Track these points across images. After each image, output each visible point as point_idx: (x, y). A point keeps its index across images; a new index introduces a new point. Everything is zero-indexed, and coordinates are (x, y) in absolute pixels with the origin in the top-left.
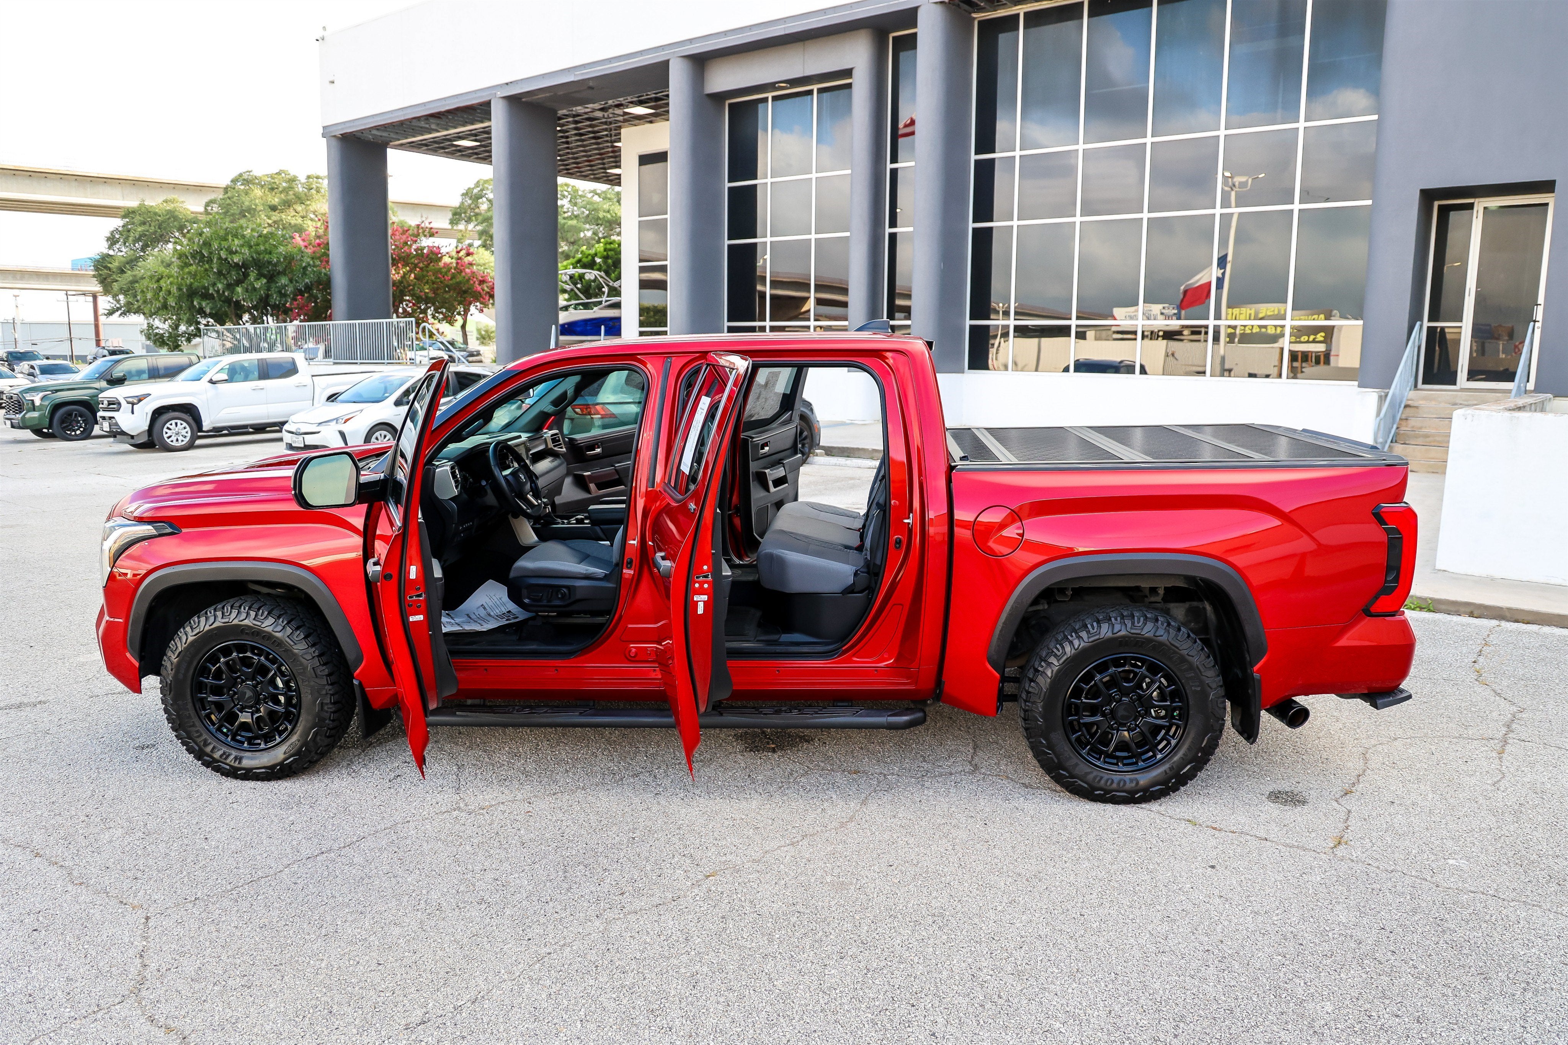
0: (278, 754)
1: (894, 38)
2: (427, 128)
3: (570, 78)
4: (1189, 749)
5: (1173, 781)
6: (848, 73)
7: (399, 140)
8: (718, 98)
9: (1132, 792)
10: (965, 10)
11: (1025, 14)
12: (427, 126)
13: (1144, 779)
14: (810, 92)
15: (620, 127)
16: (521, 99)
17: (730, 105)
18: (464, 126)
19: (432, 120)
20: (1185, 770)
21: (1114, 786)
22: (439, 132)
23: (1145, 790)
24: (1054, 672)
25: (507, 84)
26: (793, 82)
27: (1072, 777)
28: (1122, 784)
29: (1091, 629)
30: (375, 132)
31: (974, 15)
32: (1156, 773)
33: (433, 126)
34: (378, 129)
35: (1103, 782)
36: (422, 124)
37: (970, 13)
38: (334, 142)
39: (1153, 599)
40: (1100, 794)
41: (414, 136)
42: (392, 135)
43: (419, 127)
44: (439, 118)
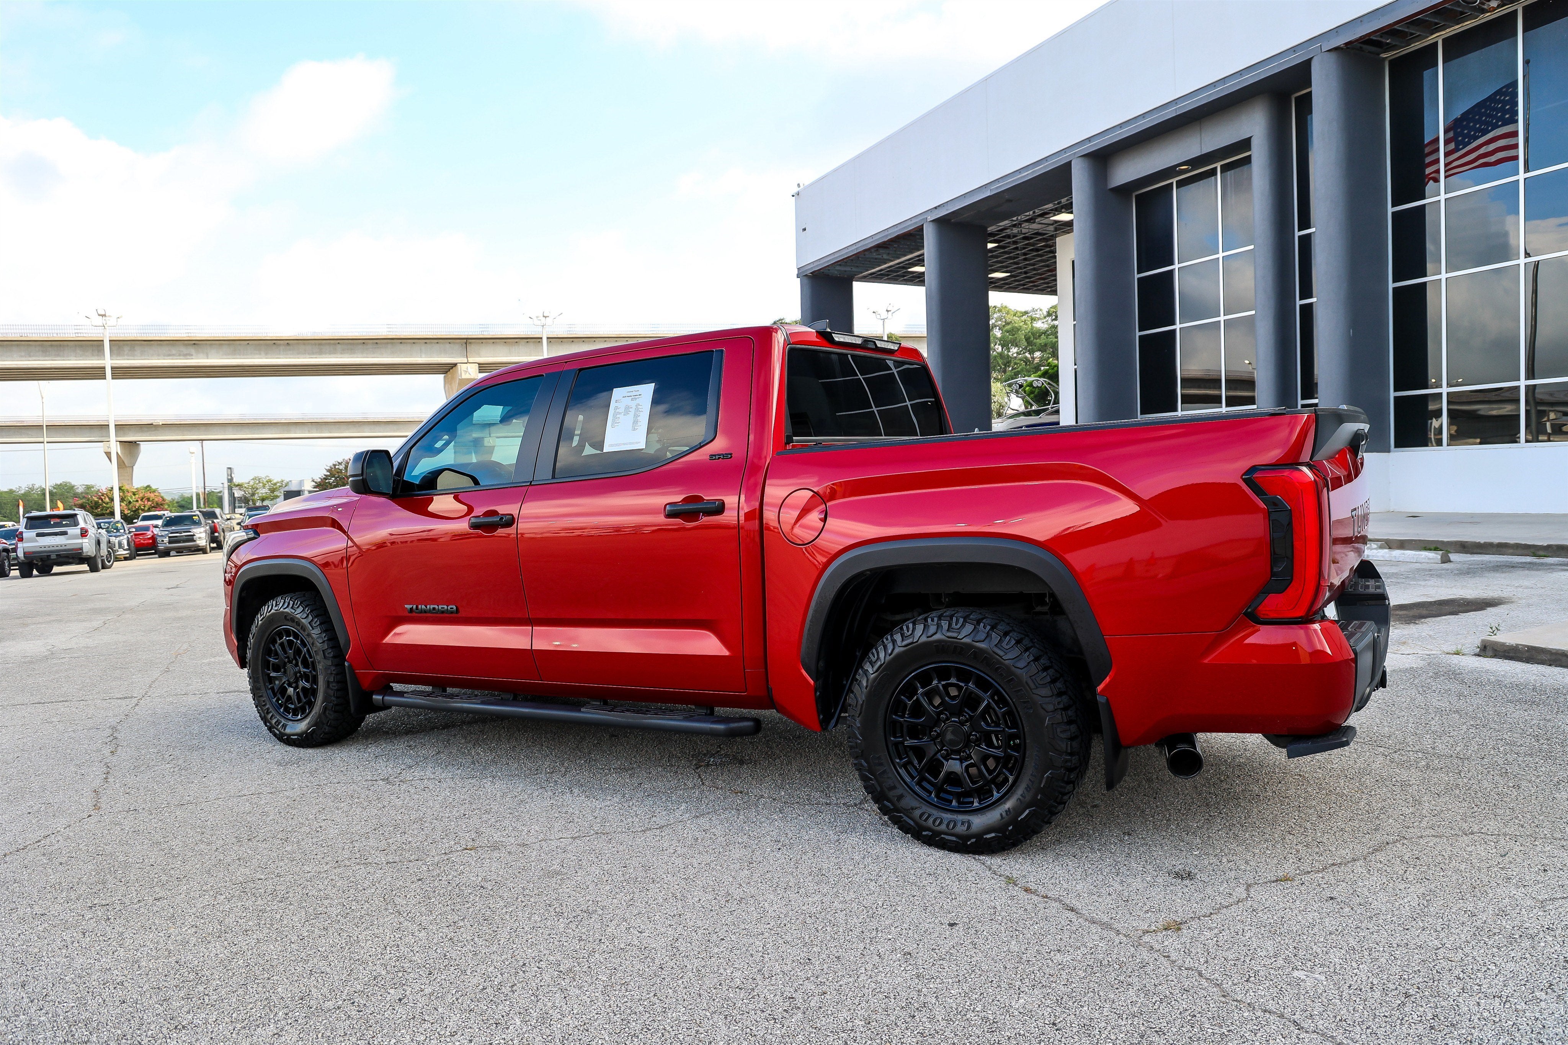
0: (300, 727)
1: (1296, 98)
2: (880, 259)
3: (988, 193)
4: (1028, 789)
5: (1010, 828)
6: (1246, 144)
7: (862, 273)
8: (1125, 190)
9: (965, 838)
10: (1369, 52)
11: (1444, 40)
12: (880, 257)
13: (979, 822)
14: (1213, 172)
15: (1053, 237)
16: (950, 220)
17: (1137, 196)
18: (912, 253)
19: (881, 251)
20: (1023, 816)
21: (943, 827)
22: (892, 261)
23: (979, 836)
24: (870, 681)
25: (936, 208)
26: (1194, 163)
27: (899, 811)
28: (951, 826)
29: (906, 631)
30: (838, 268)
31: (1384, 56)
32: (993, 817)
33: (885, 257)
34: (840, 265)
35: (931, 820)
36: (874, 255)
37: (1379, 54)
38: (806, 281)
39: (1039, 609)
40: (927, 835)
41: (874, 268)
42: (854, 269)
43: (873, 258)
44: (887, 248)
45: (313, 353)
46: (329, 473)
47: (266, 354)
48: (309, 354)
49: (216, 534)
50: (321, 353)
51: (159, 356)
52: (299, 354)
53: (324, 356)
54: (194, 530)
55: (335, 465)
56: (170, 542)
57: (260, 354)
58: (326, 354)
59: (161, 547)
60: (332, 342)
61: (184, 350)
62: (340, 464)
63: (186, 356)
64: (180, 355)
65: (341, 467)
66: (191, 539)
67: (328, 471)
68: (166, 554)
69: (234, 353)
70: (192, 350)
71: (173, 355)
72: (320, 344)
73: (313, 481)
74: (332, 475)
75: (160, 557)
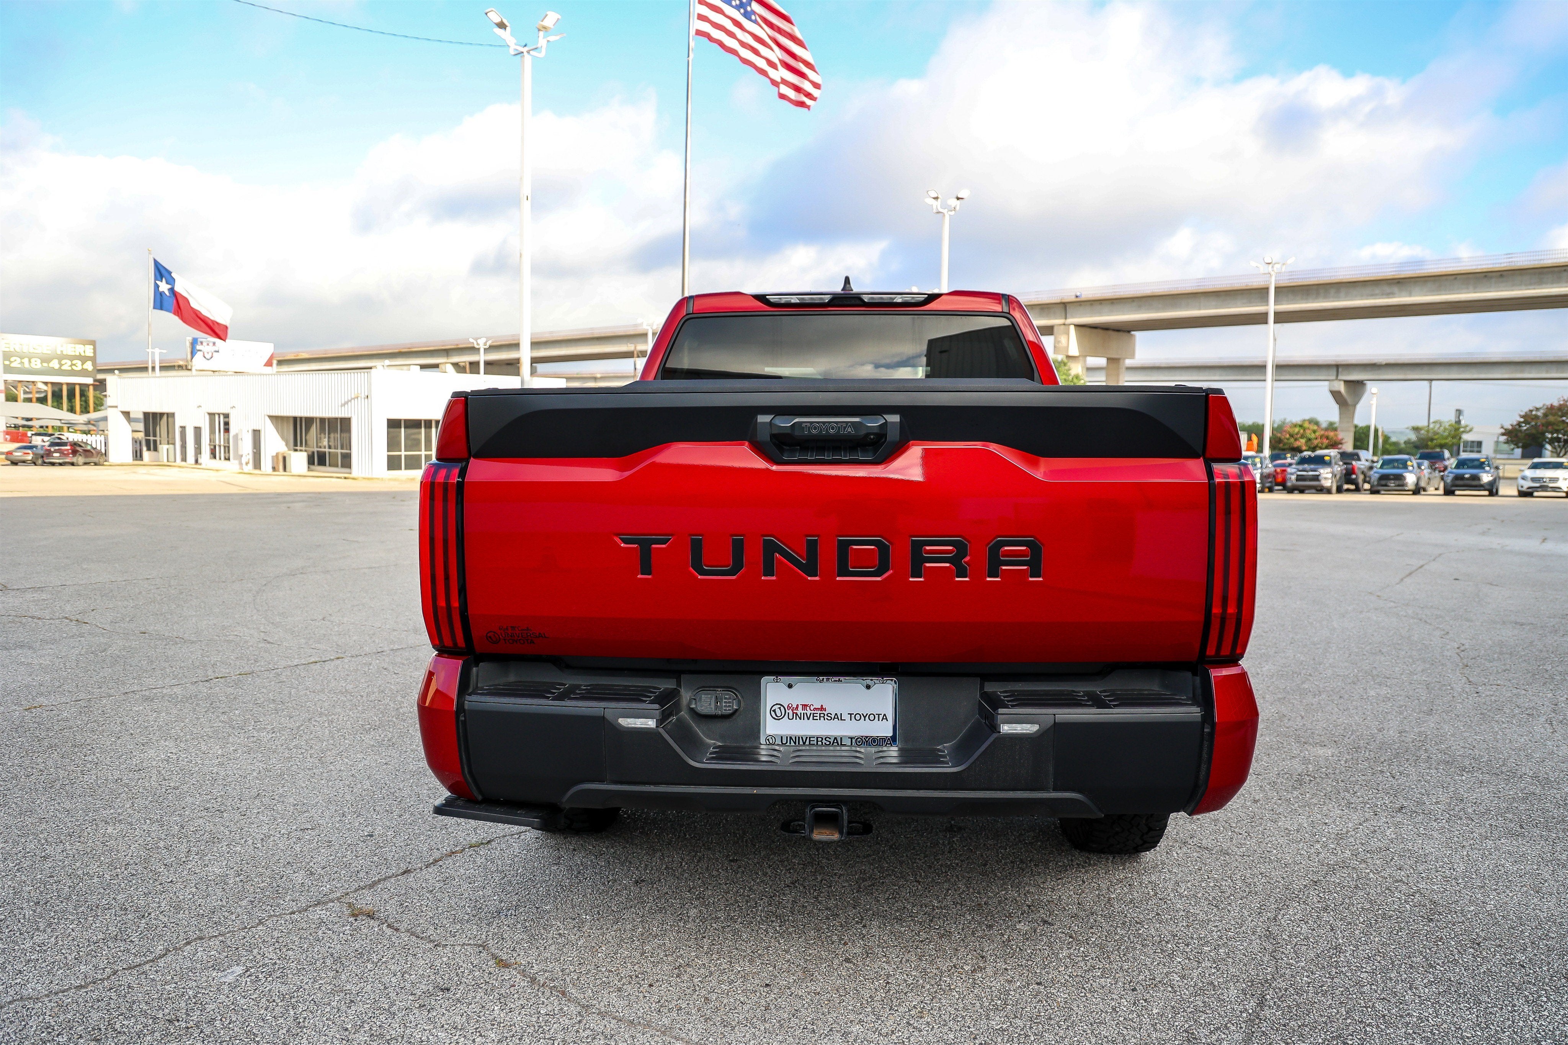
45: (1531, 284)
46: (1522, 420)
47: (1475, 288)
48: (1526, 285)
49: (1354, 476)
50: (1540, 283)
51: (1362, 297)
52: (1514, 286)
53: (1544, 286)
54: (1322, 471)
55: (1531, 411)
56: (1297, 480)
57: (1468, 288)
58: (1546, 283)
59: (1289, 484)
60: (1556, 269)
61: (1387, 289)
62: (1537, 409)
63: (1390, 295)
64: (1382, 295)
65: (1540, 414)
66: (1316, 478)
67: (1522, 417)
68: (1291, 490)
69: (1438, 290)
70: (1395, 289)
71: (1376, 295)
72: (1541, 273)
73: (1502, 427)
74: (1526, 422)
75: (1288, 493)
